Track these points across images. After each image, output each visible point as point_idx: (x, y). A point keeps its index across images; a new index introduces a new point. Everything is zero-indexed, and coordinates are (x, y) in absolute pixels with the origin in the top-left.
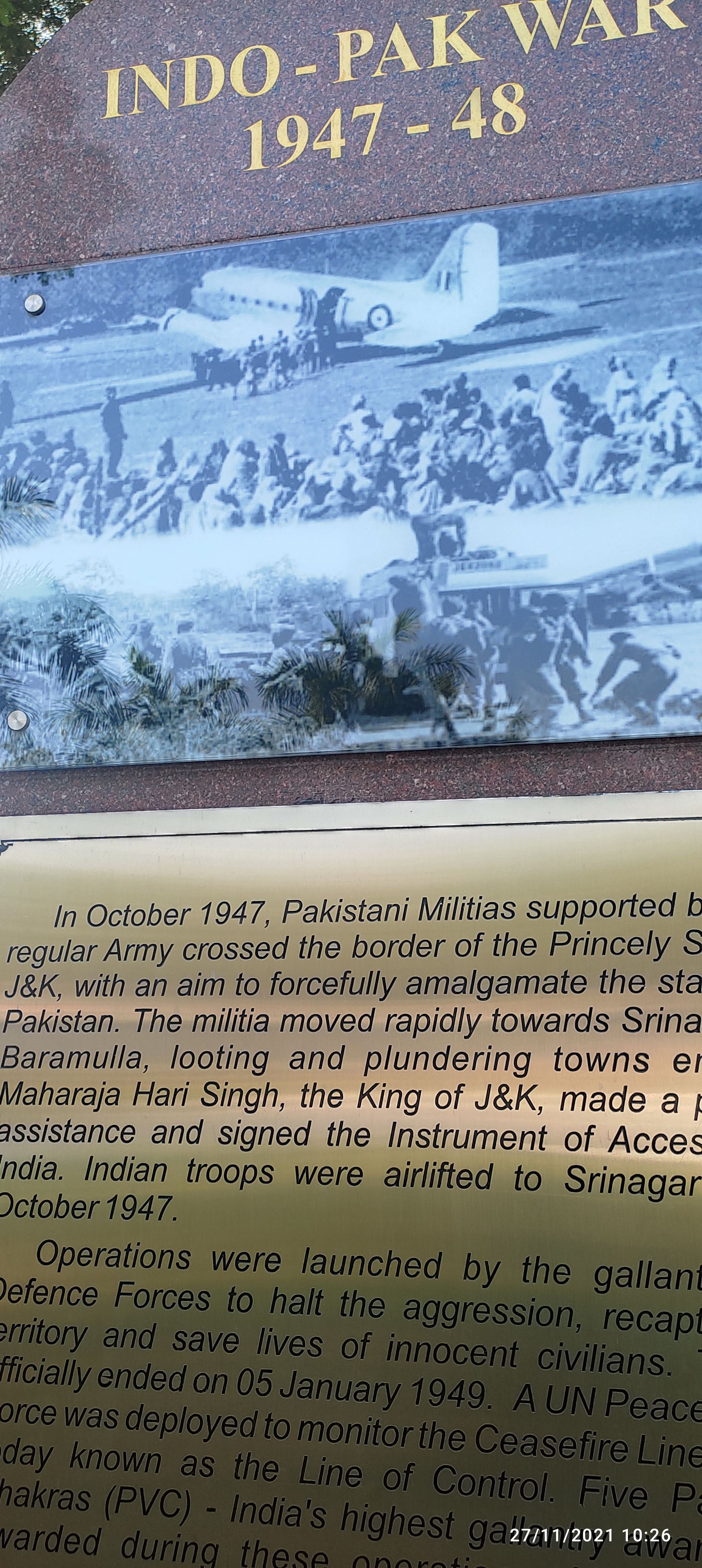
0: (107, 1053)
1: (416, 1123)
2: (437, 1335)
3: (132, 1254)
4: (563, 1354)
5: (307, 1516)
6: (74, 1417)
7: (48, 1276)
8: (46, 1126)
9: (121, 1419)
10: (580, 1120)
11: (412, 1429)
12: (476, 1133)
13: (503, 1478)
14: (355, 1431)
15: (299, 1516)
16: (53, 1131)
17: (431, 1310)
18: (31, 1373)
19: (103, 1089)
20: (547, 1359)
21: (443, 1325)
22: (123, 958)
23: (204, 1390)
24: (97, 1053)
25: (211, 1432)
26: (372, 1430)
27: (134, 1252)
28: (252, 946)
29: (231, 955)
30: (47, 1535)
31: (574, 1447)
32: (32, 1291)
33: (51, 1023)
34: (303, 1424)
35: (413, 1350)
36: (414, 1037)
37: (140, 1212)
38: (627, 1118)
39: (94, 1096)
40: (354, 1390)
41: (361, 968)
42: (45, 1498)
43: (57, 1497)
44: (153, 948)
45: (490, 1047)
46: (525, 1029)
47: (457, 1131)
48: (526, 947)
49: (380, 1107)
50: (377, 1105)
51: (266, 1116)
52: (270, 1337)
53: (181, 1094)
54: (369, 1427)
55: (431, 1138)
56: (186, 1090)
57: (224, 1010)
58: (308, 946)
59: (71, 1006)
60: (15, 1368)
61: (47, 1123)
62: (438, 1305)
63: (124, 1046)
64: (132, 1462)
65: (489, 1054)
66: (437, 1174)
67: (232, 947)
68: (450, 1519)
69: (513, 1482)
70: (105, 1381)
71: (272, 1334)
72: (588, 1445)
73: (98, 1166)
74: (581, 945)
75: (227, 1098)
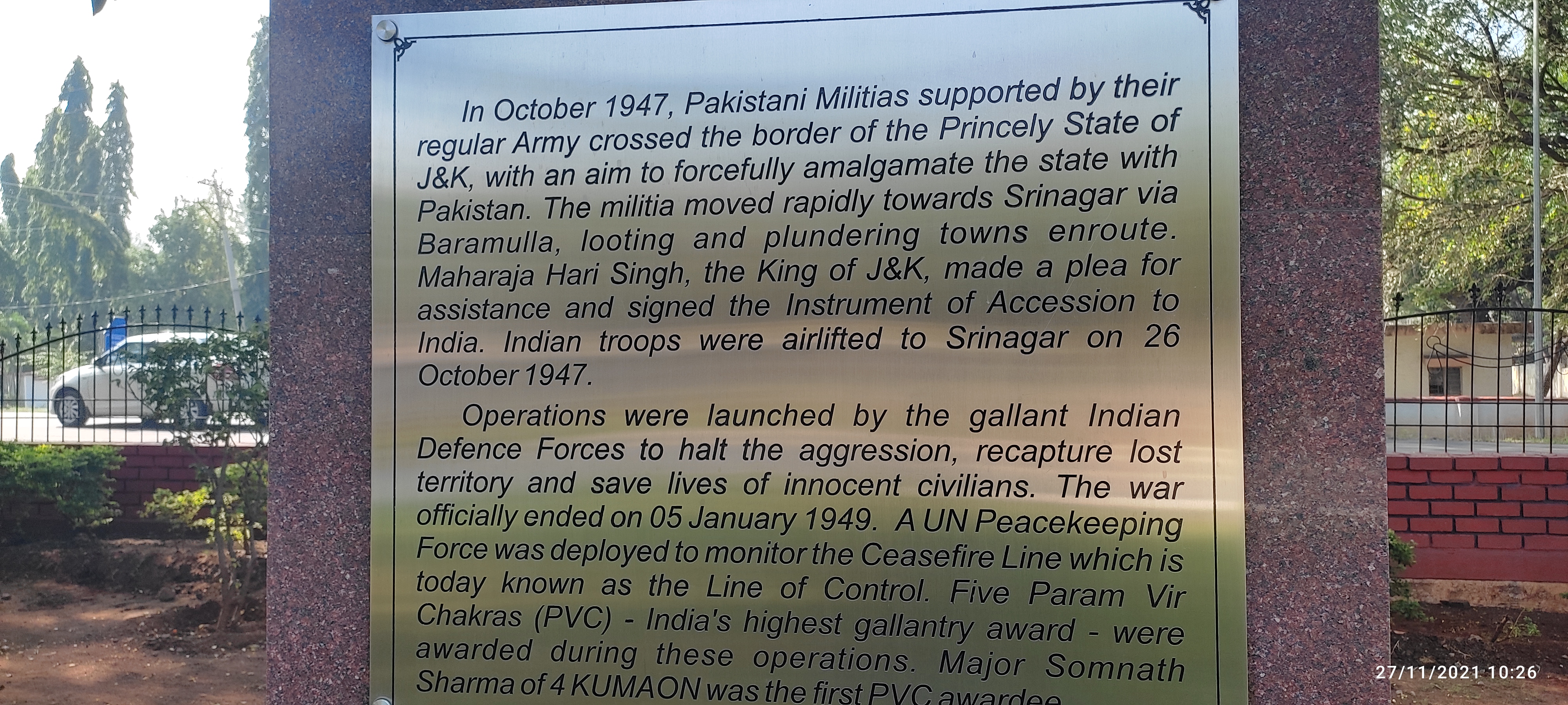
0: (520, 238)
1: (811, 294)
2: (829, 472)
3: (551, 415)
4: (940, 483)
5: (714, 621)
6: (503, 552)
7: (474, 435)
8: (465, 306)
9: (547, 552)
10: (962, 286)
11: (806, 549)
12: (867, 301)
13: (885, 585)
14: (756, 553)
15: (707, 622)
16: (471, 309)
17: (824, 452)
18: (462, 517)
19: (517, 272)
20: (925, 488)
21: (835, 463)
22: (531, 149)
23: (621, 525)
24: (510, 239)
25: (628, 559)
26: (771, 552)
27: (553, 412)
28: (656, 136)
29: (636, 145)
30: (484, 646)
31: (948, 558)
32: (460, 448)
33: (464, 212)
34: (710, 549)
35: (808, 486)
36: (811, 217)
37: (557, 378)
38: (1005, 283)
39: (509, 278)
40: (754, 519)
41: (761, 155)
42: (481, 617)
43: (491, 616)
44: (560, 140)
45: (882, 224)
46: (914, 207)
47: (850, 300)
48: (918, 132)
49: (779, 280)
50: (776, 279)
51: (672, 292)
52: (679, 479)
53: (591, 275)
54: (768, 549)
55: (826, 306)
56: (597, 270)
57: (630, 196)
58: (710, 134)
59: (483, 193)
60: (448, 514)
61: (466, 303)
62: (830, 447)
63: (536, 232)
64: (558, 586)
65: (880, 230)
66: (831, 338)
67: (637, 138)
68: (838, 619)
69: (893, 587)
70: (530, 521)
71: (681, 477)
72: (960, 555)
73: (516, 339)
74: (969, 129)
75: (635, 276)
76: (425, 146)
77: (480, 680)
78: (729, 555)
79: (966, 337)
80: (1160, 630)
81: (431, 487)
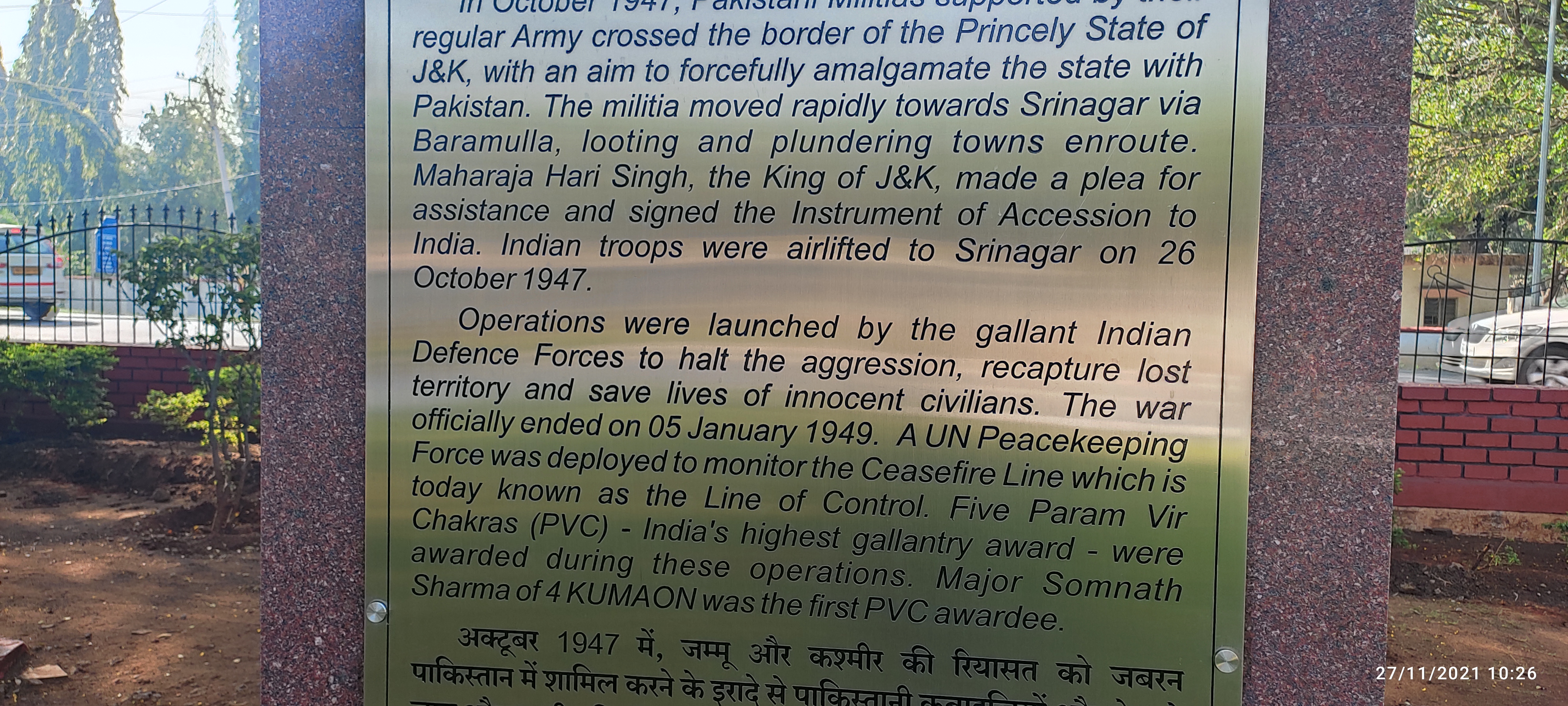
0: (519, 137)
1: (818, 201)
2: (831, 385)
3: (549, 321)
4: (944, 398)
5: (711, 533)
6: (499, 458)
7: (470, 340)
8: (462, 206)
9: (543, 459)
10: (973, 196)
11: (806, 462)
12: (875, 210)
13: (884, 500)
14: (755, 465)
15: (704, 533)
16: (468, 209)
17: (827, 364)
18: (458, 422)
19: (516, 172)
20: (929, 403)
21: (837, 376)
22: (531, 44)
23: (619, 434)
24: (509, 137)
25: (625, 468)
26: (770, 464)
27: (551, 318)
28: (662, 33)
29: (641, 42)
30: (479, 552)
31: (949, 474)
32: (456, 352)
33: (461, 108)
34: (708, 460)
35: (809, 398)
36: (820, 121)
37: (556, 283)
38: (1018, 195)
39: (508, 178)
40: (754, 431)
41: (770, 55)
42: (477, 523)
43: (487, 522)
44: (561, 34)
45: (893, 131)
46: (927, 114)
47: (858, 209)
48: (935, 34)
49: (785, 186)
50: (783, 185)
51: (675, 196)
52: (678, 389)
53: (592, 176)
54: (767, 461)
55: (833, 215)
56: (598, 172)
57: (634, 95)
58: (718, 33)
59: (481, 90)
60: (444, 419)
61: (462, 203)
62: (833, 360)
63: (535, 131)
64: (555, 494)
65: (891, 137)
66: (837, 248)
67: (642, 34)
68: (837, 533)
69: (893, 502)
70: (527, 427)
71: (681, 387)
72: (961, 472)
73: (514, 242)
74: (987, 31)
75: (637, 180)
76: (421, 37)
77: (476, 586)
78: (728, 465)
79: (975, 249)
80: (1160, 550)
81: (426, 391)
